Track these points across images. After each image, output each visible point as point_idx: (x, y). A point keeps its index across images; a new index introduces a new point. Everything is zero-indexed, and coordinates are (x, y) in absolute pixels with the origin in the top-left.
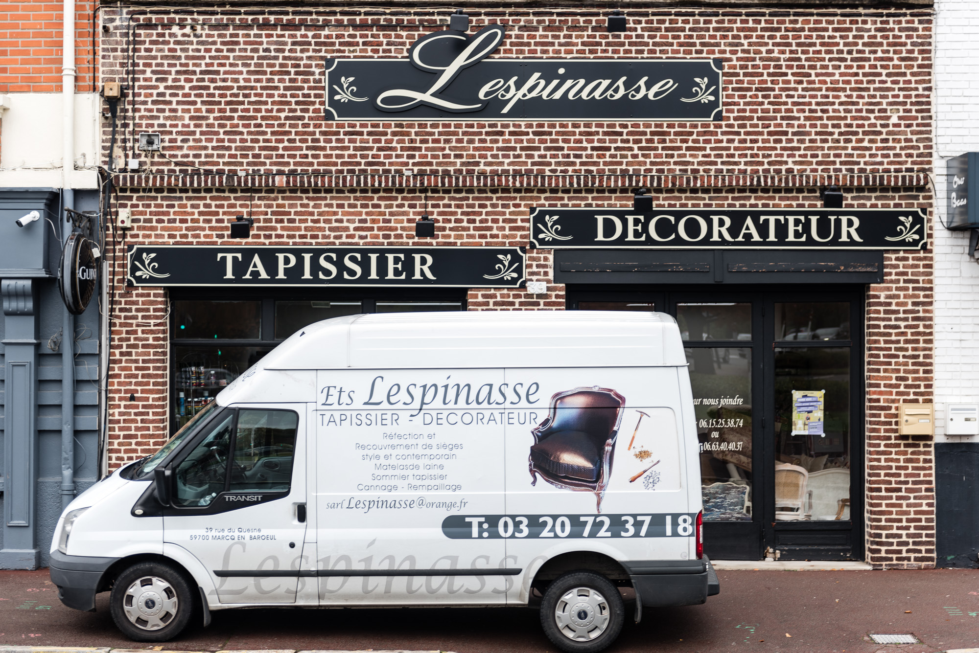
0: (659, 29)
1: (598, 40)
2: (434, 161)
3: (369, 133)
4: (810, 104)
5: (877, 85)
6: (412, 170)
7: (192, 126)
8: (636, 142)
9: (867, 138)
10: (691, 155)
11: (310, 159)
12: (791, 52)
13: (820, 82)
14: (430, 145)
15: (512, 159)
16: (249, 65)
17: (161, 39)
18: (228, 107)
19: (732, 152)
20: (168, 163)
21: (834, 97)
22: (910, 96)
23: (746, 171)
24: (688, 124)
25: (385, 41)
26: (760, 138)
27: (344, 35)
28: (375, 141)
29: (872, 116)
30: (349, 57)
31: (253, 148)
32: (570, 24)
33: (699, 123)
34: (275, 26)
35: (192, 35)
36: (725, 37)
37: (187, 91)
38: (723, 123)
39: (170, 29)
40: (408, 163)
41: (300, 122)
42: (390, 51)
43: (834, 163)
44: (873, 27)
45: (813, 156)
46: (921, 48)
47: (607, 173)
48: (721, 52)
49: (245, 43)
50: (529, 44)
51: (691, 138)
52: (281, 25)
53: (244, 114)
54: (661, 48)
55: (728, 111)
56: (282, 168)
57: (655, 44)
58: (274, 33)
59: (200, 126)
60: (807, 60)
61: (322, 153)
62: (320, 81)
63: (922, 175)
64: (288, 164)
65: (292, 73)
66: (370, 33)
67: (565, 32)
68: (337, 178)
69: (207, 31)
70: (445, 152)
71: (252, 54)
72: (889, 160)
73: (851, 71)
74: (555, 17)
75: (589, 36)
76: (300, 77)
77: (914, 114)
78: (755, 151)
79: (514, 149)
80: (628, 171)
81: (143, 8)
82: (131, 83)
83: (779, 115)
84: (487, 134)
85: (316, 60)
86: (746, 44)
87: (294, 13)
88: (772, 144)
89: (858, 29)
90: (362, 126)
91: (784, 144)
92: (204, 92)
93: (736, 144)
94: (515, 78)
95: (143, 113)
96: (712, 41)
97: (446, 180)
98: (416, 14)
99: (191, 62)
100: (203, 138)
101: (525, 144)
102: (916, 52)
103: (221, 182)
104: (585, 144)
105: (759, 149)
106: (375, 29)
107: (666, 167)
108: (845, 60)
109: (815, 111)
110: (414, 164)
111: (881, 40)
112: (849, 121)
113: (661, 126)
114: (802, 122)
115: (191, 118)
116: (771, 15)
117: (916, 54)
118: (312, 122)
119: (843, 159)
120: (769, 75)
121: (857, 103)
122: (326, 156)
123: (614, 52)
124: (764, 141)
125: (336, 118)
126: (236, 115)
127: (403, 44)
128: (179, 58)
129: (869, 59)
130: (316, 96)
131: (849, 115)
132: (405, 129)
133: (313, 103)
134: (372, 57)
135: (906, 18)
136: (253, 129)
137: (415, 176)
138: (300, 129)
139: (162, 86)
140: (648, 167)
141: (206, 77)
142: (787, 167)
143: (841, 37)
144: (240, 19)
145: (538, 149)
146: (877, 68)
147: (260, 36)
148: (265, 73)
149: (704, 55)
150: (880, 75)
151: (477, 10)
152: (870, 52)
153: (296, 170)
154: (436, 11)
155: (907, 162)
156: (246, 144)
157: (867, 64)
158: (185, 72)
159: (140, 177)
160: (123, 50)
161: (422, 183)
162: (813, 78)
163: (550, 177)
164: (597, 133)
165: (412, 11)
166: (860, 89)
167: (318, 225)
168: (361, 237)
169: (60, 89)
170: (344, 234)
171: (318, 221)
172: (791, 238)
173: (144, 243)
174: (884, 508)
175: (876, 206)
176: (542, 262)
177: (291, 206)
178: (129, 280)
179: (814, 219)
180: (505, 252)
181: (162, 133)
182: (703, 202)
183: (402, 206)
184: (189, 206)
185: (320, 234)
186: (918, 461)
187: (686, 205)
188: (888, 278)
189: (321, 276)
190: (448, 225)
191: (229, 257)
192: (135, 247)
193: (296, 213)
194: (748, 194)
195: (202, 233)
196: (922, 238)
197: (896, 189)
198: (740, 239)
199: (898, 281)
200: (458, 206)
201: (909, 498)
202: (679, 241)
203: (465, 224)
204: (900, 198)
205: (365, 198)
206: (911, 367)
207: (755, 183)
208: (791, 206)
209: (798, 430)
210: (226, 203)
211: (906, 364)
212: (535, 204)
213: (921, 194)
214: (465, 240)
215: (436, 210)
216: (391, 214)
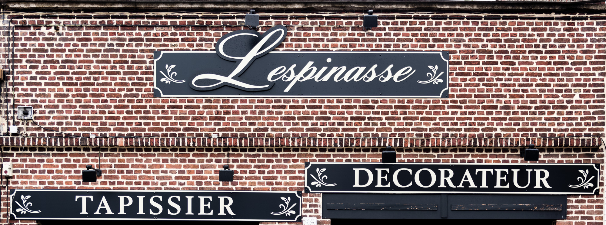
0: (402, 29)
1: (356, 37)
2: (234, 127)
3: (186, 107)
4: (514, 85)
5: (564, 71)
6: (218, 134)
7: (56, 101)
8: (384, 113)
9: (556, 111)
10: (425, 124)
11: (143, 126)
12: (501, 46)
13: (522, 69)
14: (231, 115)
15: (292, 126)
16: (98, 56)
17: (33, 37)
18: (82, 88)
19: (455, 121)
20: (39, 129)
21: (532, 80)
22: (589, 80)
23: (466, 135)
25: (198, 38)
26: (476, 110)
27: (167, 33)
28: (190, 113)
29: (560, 94)
30: (171, 50)
31: (101, 118)
32: (335, 25)
33: (431, 100)
34: (116, 27)
35: (56, 33)
36: (451, 35)
37: (52, 75)
38: (449, 99)
39: (40, 29)
40: (215, 128)
41: (135, 99)
42: (202, 45)
43: (531, 130)
44: (562, 27)
45: (515, 124)
46: (598, 43)
47: (362, 137)
48: (448, 46)
49: (96, 39)
50: (305, 40)
51: (425, 111)
52: (121, 26)
53: (94, 92)
54: (404, 43)
55: (453, 90)
56: (123, 133)
57: (399, 40)
58: (116, 32)
59: (62, 101)
60: (512, 52)
61: (151, 121)
62: (150, 68)
63: (597, 139)
64: (126, 130)
65: (130, 62)
66: (187, 32)
67: (332, 31)
68: (162, 140)
69: (67, 31)
70: (242, 121)
71: (100, 48)
72: (572, 127)
73: (545, 61)
74: (324, 20)
75: (349, 34)
76: (135, 65)
77: (591, 93)
78: (473, 121)
79: (293, 118)
80: (378, 135)
81: (20, 13)
82: (11, 70)
83: (491, 94)
84: (274, 107)
85: (147, 52)
86: (467, 40)
87: (131, 17)
88: (485, 116)
89: (551, 29)
90: (181, 101)
91: (494, 116)
92: (65, 76)
93: (459, 115)
94: (294, 66)
95: (21, 92)
96: (442, 38)
97: (243, 141)
98: (221, 17)
99: (55, 54)
100: (64, 110)
101: (302, 115)
102: (594, 47)
103: (77, 142)
104: (346, 115)
105: (476, 119)
106: (190, 28)
107: (406, 133)
108: (541, 52)
109: (518, 91)
110: (220, 130)
111: (568, 37)
112: (543, 99)
113: (403, 102)
114: (508, 98)
115: (56, 96)
116: (486, 18)
117: (594, 48)
118: (144, 99)
119: (538, 127)
120: (484, 63)
121: (549, 85)
122: (154, 124)
123: (368, 46)
124: (479, 113)
125: (162, 95)
126: (88, 93)
127: (212, 40)
128: (46, 51)
129: (559, 52)
130: (147, 79)
131: (543, 94)
132: (213, 104)
133: (145, 84)
134: (188, 50)
135: (587, 21)
136: (101, 104)
137: (219, 139)
138: (136, 104)
139: (34, 71)
140: (393, 132)
141: (66, 65)
142: (496, 132)
143: (538, 35)
144: (91, 22)
145: (311, 118)
146: (564, 58)
147: (106, 34)
148: (109, 62)
149: (435, 48)
150: (566, 63)
151: (266, 14)
152: (560, 46)
153: (133, 134)
154: (236, 15)
155: (586, 129)
156: (96, 115)
157: (557, 55)
158: (51, 62)
159: (18, 139)
160: (5, 45)
161: (225, 144)
162: (517, 66)
163: (320, 140)
164: (355, 107)
165: (218, 15)
166: (552, 75)
167: (149, 175)
168: (180, 184)
170: (168, 182)
171: (148, 172)
172: (498, 185)
173: (22, 188)
175: (562, 162)
176: (314, 203)
177: (129, 161)
178: (11, 215)
179: (516, 172)
180: (286, 195)
181: (35, 106)
182: (433, 159)
183: (210, 161)
184: (54, 160)
185: (150, 181)
187: (420, 161)
188: (570, 215)
189: (151, 212)
190: (244, 175)
191: (84, 198)
192: (16, 191)
193: (133, 166)
194: (467, 153)
195: (64, 181)
196: (595, 186)
197: (577, 150)
198: (461, 186)
199: (577, 218)
200: (252, 161)
202: (415, 187)
203: (257, 174)
204: (580, 156)
205: (183, 155)
207: (472, 144)
208: (499, 162)
210: (81, 158)
212: (308, 159)
213: (596, 153)
214: (257, 186)
215: (235, 164)
216: (203, 167)
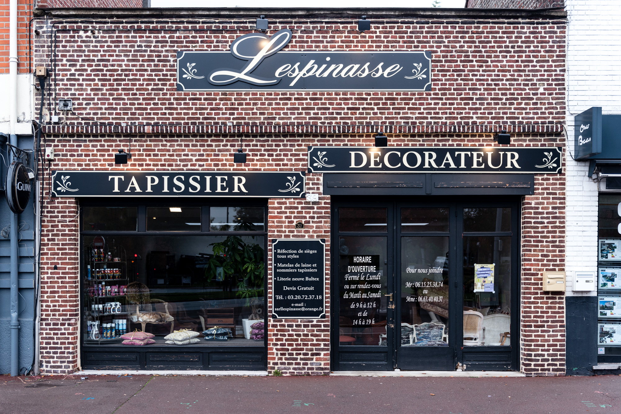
0: (391, 32)
1: (351, 39)
2: (247, 117)
3: (205, 99)
4: (487, 80)
5: (530, 68)
6: (233, 122)
7: (92, 95)
8: (376, 104)
9: (524, 102)
10: (411, 113)
11: (168, 116)
12: (475, 47)
13: (494, 66)
14: (244, 106)
15: (296, 116)
16: (128, 56)
17: (72, 39)
18: (115, 83)
19: (437, 111)
20: (77, 119)
21: (503, 76)
22: (551, 75)
23: (446, 122)
24: (409, 93)
25: (215, 40)
26: (455, 102)
27: (189, 36)
28: (208, 104)
29: (527, 88)
30: (192, 50)
31: (131, 109)
32: (334, 29)
33: (417, 92)
34: (145, 31)
35: (92, 36)
36: (433, 37)
37: (89, 72)
38: (432, 92)
39: (78, 33)
40: (230, 118)
41: (161, 92)
42: (218, 46)
43: (503, 118)
44: (528, 31)
45: (489, 113)
46: (558, 44)
47: (357, 124)
48: (430, 47)
49: (126, 42)
50: (307, 42)
51: (411, 102)
52: (149, 30)
53: (125, 87)
54: (392, 44)
55: (435, 85)
56: (150, 122)
57: (388, 42)
58: (145, 35)
59: (97, 95)
60: (485, 52)
61: (175, 112)
62: (174, 66)
63: (559, 126)
65: (156, 61)
66: (205, 35)
67: (331, 34)
68: (184, 127)
69: (102, 34)
70: (253, 111)
71: (130, 49)
72: (537, 116)
73: (514, 59)
74: (324, 25)
75: (345, 37)
76: (161, 63)
77: (554, 86)
78: (452, 111)
79: (298, 109)
80: (371, 123)
81: (61, 20)
82: (53, 68)
83: (467, 87)
84: (281, 99)
85: (171, 52)
86: (446, 42)
87: (157, 22)
88: (463, 106)
89: (518, 32)
90: (200, 94)
91: (471, 106)
92: (100, 73)
93: (440, 106)
95: (61, 87)
96: (425, 40)
97: (254, 128)
98: (235, 23)
99: (91, 54)
100: (99, 102)
101: (305, 106)
102: (555, 47)
103: (110, 130)
104: (343, 106)
105: (455, 109)
106: (208, 32)
107: (395, 121)
108: (510, 52)
109: (491, 85)
110: (234, 119)
111: (533, 39)
112: (512, 91)
113: (392, 94)
114: (482, 91)
115: (92, 90)
116: (462, 23)
117: (555, 49)
118: (168, 92)
119: (508, 115)
120: (461, 61)
121: (518, 80)
122: (177, 114)
123: (362, 47)
124: (458, 104)
125: (184, 89)
126: (120, 88)
127: (227, 42)
128: (84, 51)
129: (525, 52)
130: (171, 75)
131: (512, 87)
132: (228, 97)
133: (170, 80)
134: (207, 50)
135: (549, 25)
136: (131, 97)
137: (234, 126)
138: (161, 96)
139: (73, 69)
140: (384, 120)
141: (101, 63)
142: (473, 120)
143: (507, 37)
144: (122, 27)
145: (313, 109)
146: (530, 57)
147: (136, 37)
148: (138, 61)
149: (420, 49)
150: (532, 61)
151: (274, 20)
152: (526, 47)
153: (158, 123)
154: (248, 20)
155: (549, 117)
156: (127, 106)
157: (524, 55)
158: (88, 60)
159: (59, 127)
160: (48, 47)
161: (239, 130)
162: (489, 63)
163: (321, 127)
164: (351, 99)
165: (233, 21)
166: (520, 71)
167: (172, 158)
168: (200, 166)
169: (8, 71)
170: (189, 164)
171: (172, 155)
172: (475, 166)
173: (62, 170)
174: (533, 338)
175: (529, 145)
176: (316, 182)
177: (155, 146)
178: (53, 193)
179: (490, 154)
180: (292, 175)
181: (73, 99)
182: (419, 143)
183: (226, 145)
184: (90, 145)
185: (174, 163)
186: (555, 308)
187: (408, 145)
188: (537, 191)
189: (175, 190)
190: (255, 158)
191: (116, 178)
192: (57, 172)
193: (159, 150)
194: (447, 138)
195: (99, 163)
196: (558, 166)
197: (542, 135)
198: (442, 166)
199: (543, 194)
200: (262, 146)
201: (549, 331)
202: (403, 168)
203: (266, 157)
204: (545, 140)
205: (202, 141)
206: (551, 248)
207: (452, 130)
208: (475, 145)
209: (478, 288)
210: (114, 144)
211: (548, 246)
212: (311, 144)
213: (558, 138)
214: (267, 167)
215: (248, 148)
216: (219, 151)
